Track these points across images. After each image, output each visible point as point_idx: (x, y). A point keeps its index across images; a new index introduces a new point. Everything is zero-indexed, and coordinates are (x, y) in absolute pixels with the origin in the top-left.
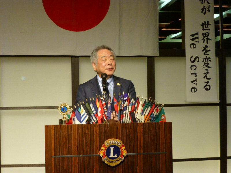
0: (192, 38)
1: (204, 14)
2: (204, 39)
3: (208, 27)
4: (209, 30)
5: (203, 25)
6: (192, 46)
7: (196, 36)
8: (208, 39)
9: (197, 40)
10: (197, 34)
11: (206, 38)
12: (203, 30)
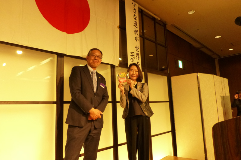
0: (132, 55)
1: (136, 41)
2: (137, 57)
3: (138, 50)
4: (138, 51)
5: (136, 48)
6: (132, 60)
7: (133, 54)
8: (138, 57)
9: (133, 56)
10: (134, 53)
11: (138, 56)
12: (137, 51)
